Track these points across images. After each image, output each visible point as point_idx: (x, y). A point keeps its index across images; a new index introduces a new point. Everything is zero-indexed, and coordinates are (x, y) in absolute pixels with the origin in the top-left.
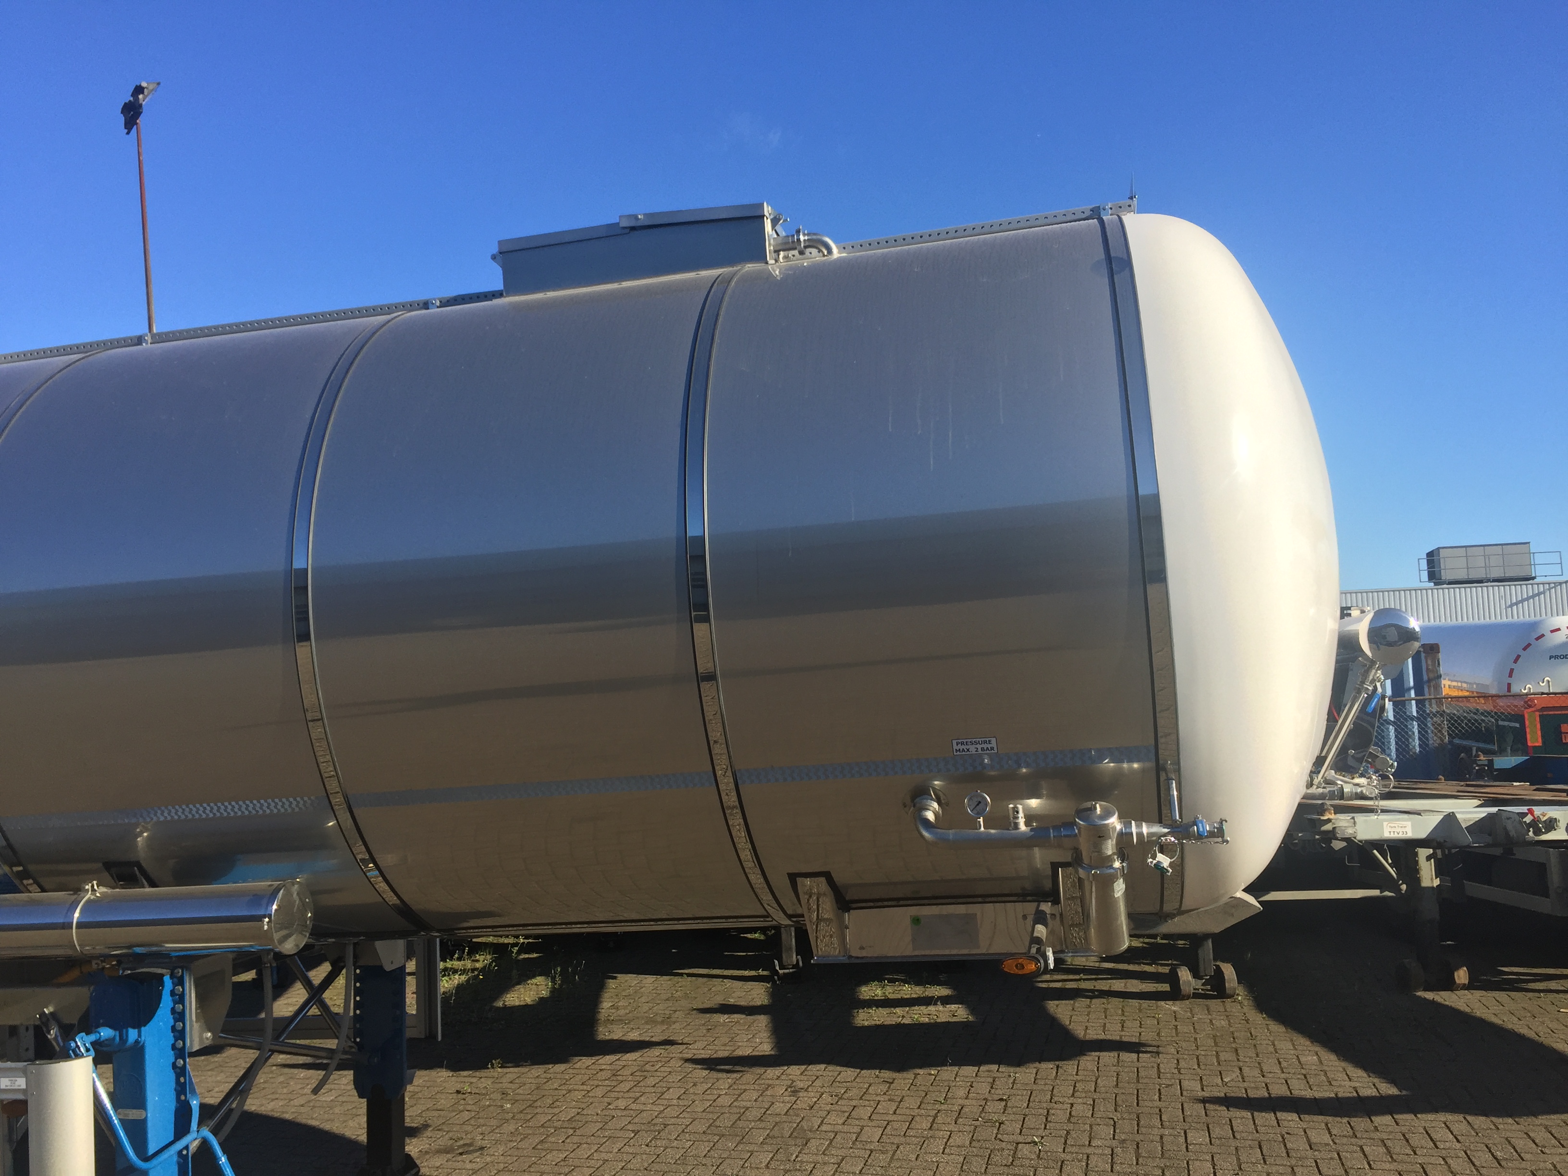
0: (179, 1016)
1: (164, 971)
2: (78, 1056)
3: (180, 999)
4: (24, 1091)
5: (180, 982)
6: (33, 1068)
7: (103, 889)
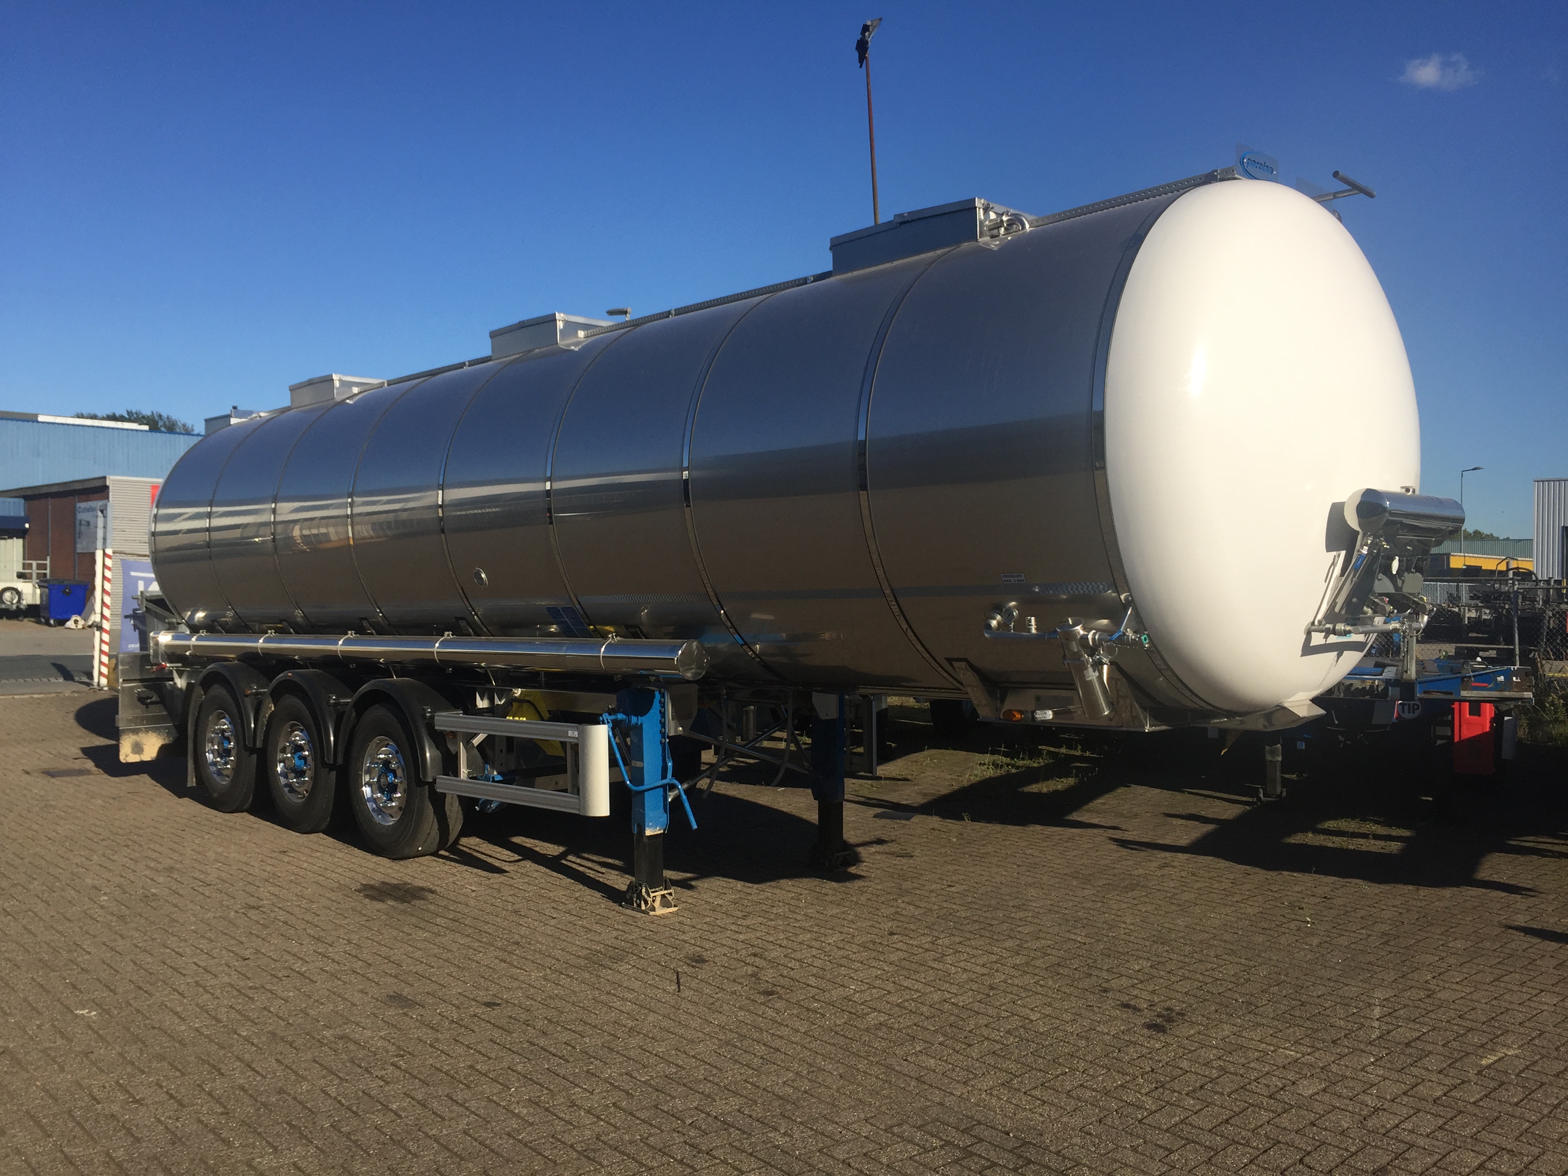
0: (663, 714)
1: (654, 689)
2: (604, 723)
3: (663, 705)
4: (577, 738)
5: (663, 696)
6: (581, 727)
7: (619, 638)
